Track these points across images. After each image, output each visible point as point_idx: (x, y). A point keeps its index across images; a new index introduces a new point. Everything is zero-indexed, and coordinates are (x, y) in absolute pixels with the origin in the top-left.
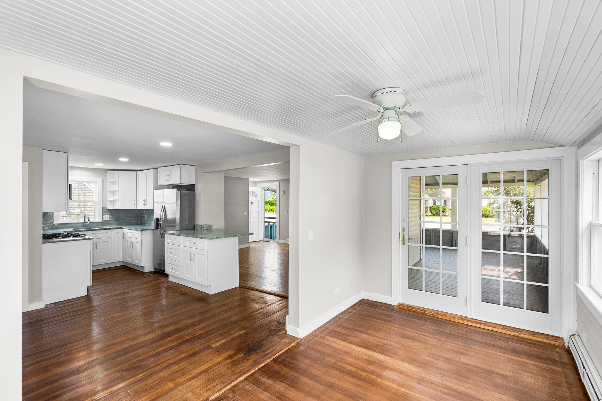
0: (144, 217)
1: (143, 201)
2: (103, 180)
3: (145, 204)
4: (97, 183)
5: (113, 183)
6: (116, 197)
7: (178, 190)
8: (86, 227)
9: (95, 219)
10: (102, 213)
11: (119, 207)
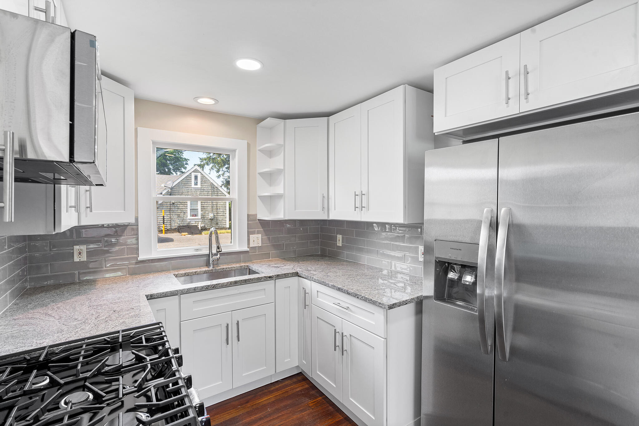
0: (335, 239)
1: (356, 195)
2: (249, 145)
3: (361, 207)
4: (237, 151)
5: (270, 153)
6: (279, 190)
8: (213, 266)
9: (232, 244)
10: (248, 229)
11: (284, 215)
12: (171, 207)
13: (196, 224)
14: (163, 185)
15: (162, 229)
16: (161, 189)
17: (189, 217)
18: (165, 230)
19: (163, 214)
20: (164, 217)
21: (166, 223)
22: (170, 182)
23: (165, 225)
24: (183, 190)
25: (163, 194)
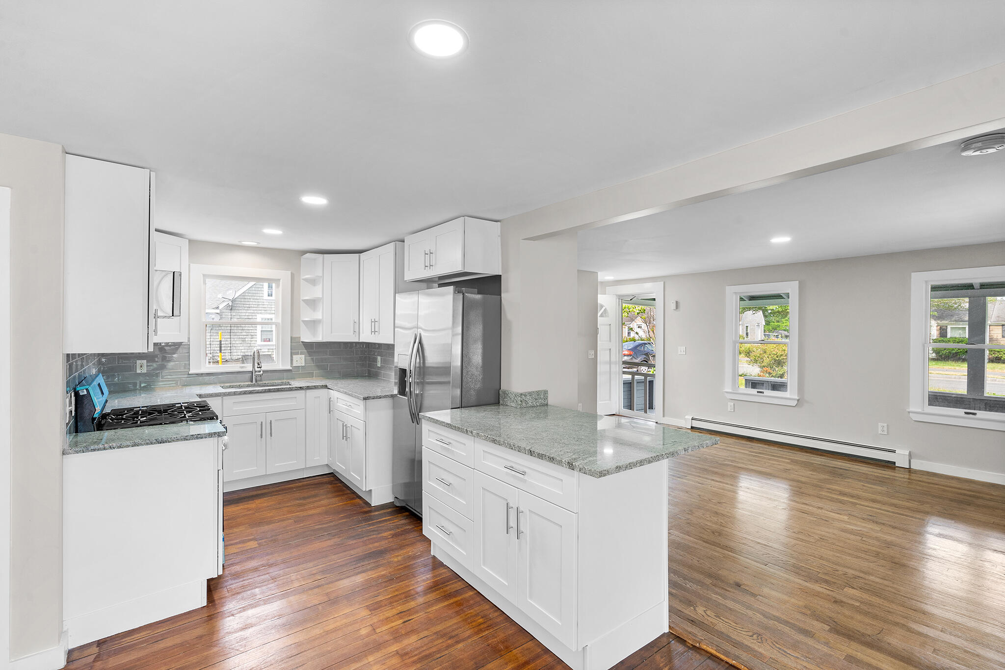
0: (375, 360)
1: (372, 322)
2: (292, 275)
3: (375, 331)
4: (281, 280)
5: (313, 282)
6: (318, 315)
7: (457, 291)
8: (256, 381)
9: (275, 363)
10: (291, 349)
11: (322, 338)
12: (232, 328)
13: (270, 353)
14: (220, 296)
15: (218, 359)
16: (218, 302)
17: (259, 342)
18: (223, 360)
19: (220, 337)
20: (221, 341)
21: (224, 351)
22: (232, 291)
23: (223, 354)
24: (251, 303)
25: (220, 308)
